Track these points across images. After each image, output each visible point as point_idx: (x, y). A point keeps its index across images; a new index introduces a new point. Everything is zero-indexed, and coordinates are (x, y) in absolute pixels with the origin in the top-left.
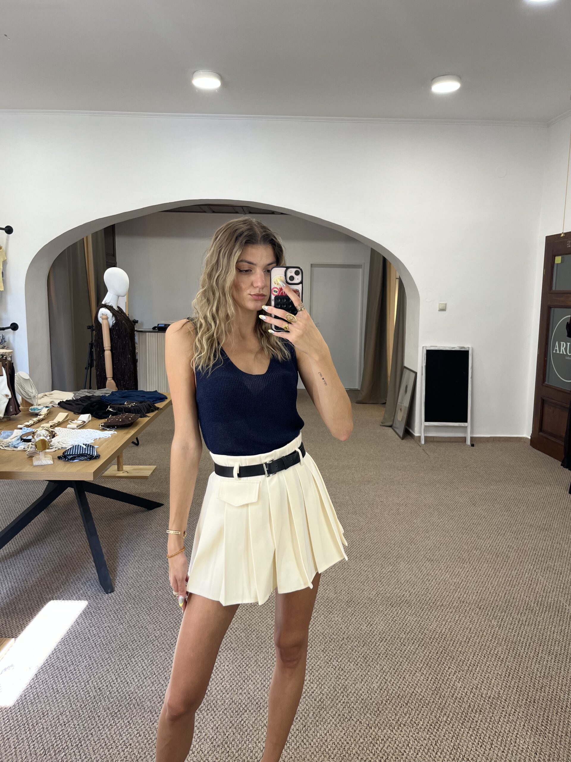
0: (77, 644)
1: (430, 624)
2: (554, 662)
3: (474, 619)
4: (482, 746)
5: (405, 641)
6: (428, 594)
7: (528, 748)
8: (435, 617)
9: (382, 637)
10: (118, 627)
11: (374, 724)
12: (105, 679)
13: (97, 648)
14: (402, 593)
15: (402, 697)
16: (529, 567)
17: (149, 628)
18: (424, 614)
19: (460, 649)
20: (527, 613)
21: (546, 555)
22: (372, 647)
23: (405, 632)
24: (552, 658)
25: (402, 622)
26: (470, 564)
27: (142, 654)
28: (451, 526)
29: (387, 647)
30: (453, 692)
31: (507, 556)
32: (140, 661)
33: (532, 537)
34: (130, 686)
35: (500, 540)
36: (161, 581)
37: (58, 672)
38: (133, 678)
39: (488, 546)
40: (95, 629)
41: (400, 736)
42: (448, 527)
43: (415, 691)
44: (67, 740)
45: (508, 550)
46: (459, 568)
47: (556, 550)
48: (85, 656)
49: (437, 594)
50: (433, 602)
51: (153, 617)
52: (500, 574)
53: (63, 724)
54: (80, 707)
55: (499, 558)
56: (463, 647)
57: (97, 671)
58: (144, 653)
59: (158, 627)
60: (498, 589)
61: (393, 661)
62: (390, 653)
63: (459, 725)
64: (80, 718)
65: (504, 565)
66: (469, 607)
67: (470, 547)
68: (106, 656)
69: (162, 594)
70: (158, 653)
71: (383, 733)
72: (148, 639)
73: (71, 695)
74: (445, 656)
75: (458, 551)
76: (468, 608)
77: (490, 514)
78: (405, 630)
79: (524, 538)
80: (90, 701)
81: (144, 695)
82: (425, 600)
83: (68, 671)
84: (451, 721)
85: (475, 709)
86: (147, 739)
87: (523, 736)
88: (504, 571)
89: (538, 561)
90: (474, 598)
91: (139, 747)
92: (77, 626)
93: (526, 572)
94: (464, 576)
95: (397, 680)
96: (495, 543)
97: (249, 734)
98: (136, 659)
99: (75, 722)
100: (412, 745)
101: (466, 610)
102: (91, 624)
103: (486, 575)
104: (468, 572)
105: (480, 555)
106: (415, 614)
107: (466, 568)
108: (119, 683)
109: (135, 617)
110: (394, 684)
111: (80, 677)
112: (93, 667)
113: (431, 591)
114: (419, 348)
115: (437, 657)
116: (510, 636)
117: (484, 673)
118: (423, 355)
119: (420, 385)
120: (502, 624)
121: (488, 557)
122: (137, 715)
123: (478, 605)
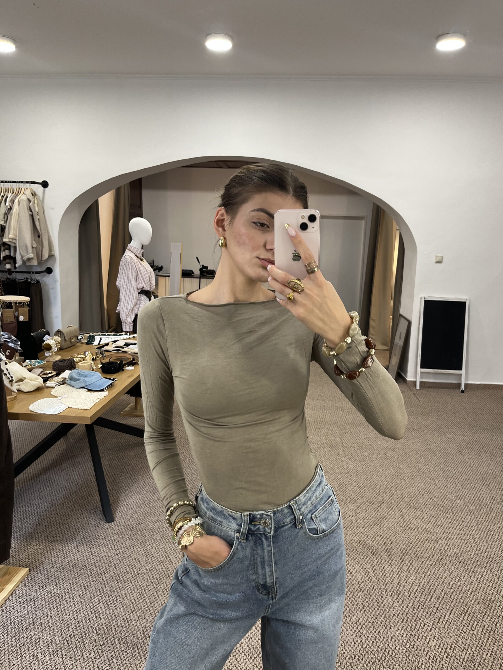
0: (75, 572)
1: (409, 576)
3: (453, 574)
5: (383, 592)
6: (409, 543)
8: (415, 569)
9: (361, 587)
10: (114, 558)
12: (96, 610)
13: (92, 577)
14: (383, 541)
15: (376, 653)
17: (141, 561)
18: (404, 565)
19: (437, 604)
22: (350, 596)
23: (384, 583)
26: (453, 515)
27: (132, 587)
28: (436, 473)
29: (364, 597)
30: (427, 651)
31: (490, 508)
32: (129, 594)
34: (117, 619)
35: (484, 491)
36: (158, 513)
37: (54, 599)
38: (121, 611)
39: (472, 497)
40: (93, 558)
42: (433, 474)
43: (388, 647)
46: (442, 519)
48: (80, 584)
49: (419, 544)
50: (413, 552)
51: (146, 549)
52: (483, 527)
53: (52, 653)
55: (482, 510)
56: (440, 603)
57: (89, 601)
58: (134, 586)
59: (150, 560)
60: (480, 543)
61: (369, 613)
62: (367, 604)
64: (68, 648)
65: (487, 518)
66: (449, 560)
67: (454, 496)
68: (100, 586)
69: (157, 527)
70: (147, 587)
72: (139, 572)
73: (62, 624)
74: (421, 612)
75: (441, 500)
76: (449, 562)
77: (475, 464)
78: (383, 581)
80: (79, 631)
81: (129, 629)
82: (406, 550)
83: (63, 599)
88: (487, 524)
90: (455, 551)
92: (78, 554)
94: (446, 527)
95: (371, 634)
96: (480, 492)
99: (63, 651)
101: (446, 563)
102: (90, 553)
103: (468, 528)
104: (450, 522)
105: (463, 505)
106: (395, 564)
107: (449, 519)
108: (107, 616)
109: (130, 548)
110: (368, 639)
111: (74, 605)
112: (86, 597)
113: (413, 541)
114: (414, 298)
115: (414, 612)
116: (488, 594)
117: (459, 633)
118: (421, 305)
119: (417, 333)
120: (481, 580)
121: (471, 508)
122: (121, 650)
123: (459, 559)
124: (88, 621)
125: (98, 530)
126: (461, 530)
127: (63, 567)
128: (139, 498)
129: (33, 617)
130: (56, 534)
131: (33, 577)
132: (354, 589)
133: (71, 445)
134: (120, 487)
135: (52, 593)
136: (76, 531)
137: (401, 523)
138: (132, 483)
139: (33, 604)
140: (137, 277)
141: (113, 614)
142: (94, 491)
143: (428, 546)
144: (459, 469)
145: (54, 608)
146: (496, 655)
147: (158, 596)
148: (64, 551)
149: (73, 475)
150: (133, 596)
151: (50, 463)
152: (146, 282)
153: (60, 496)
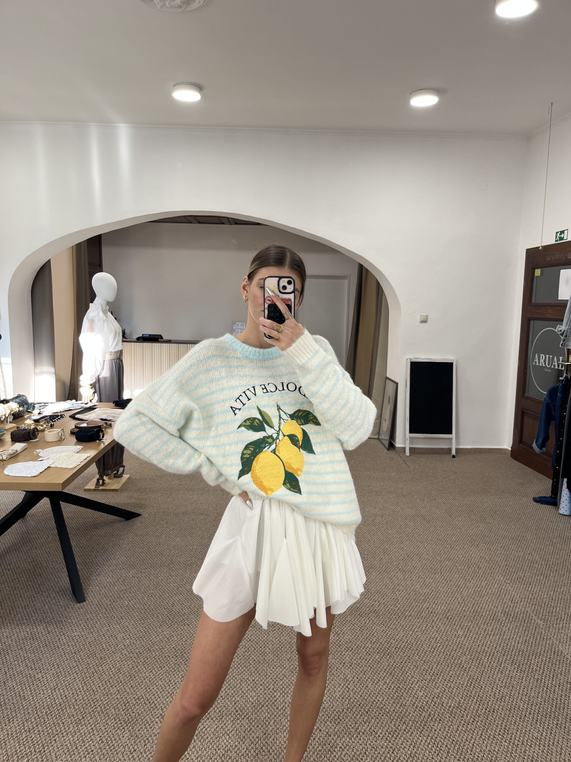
0: (47, 652)
1: (397, 634)
2: (517, 672)
3: (440, 629)
4: (438, 754)
5: (370, 650)
6: (397, 604)
7: (484, 756)
8: (402, 627)
9: (348, 647)
11: (334, 732)
12: (72, 687)
13: (65, 656)
14: (371, 603)
15: (363, 705)
17: (118, 637)
18: (391, 624)
19: (424, 658)
20: (493, 623)
21: (517, 565)
22: (337, 656)
24: (514, 668)
25: (369, 631)
26: (441, 575)
27: (110, 663)
28: (425, 537)
29: (352, 656)
30: (414, 701)
31: (478, 567)
32: (107, 669)
34: (96, 693)
35: (473, 550)
36: (133, 590)
37: (26, 680)
38: (99, 686)
39: (461, 557)
40: (65, 638)
41: (358, 744)
42: (422, 538)
43: (376, 700)
44: (31, 746)
45: (480, 561)
46: (430, 579)
47: (528, 561)
48: (53, 664)
49: (407, 604)
50: (401, 612)
51: (123, 626)
52: (471, 584)
53: (28, 731)
54: (46, 714)
55: (470, 569)
56: (427, 656)
57: (64, 678)
58: (112, 662)
59: (128, 636)
60: (467, 600)
61: (357, 670)
62: (355, 662)
63: (417, 734)
64: (45, 724)
65: (475, 576)
67: (443, 557)
68: (74, 664)
69: (134, 604)
70: (126, 661)
71: (342, 741)
72: (117, 648)
73: (37, 702)
74: (409, 666)
75: (430, 561)
76: (436, 619)
77: (465, 526)
78: (371, 640)
79: (497, 549)
80: (56, 708)
81: (109, 703)
82: (394, 611)
83: (36, 679)
84: (410, 730)
85: (435, 718)
86: (109, 745)
87: (480, 745)
88: (475, 582)
90: (442, 608)
91: (101, 753)
92: (48, 635)
94: (434, 586)
95: (359, 689)
97: (210, 742)
98: (104, 667)
99: (40, 728)
100: (369, 753)
101: (434, 620)
102: (61, 633)
103: (456, 586)
104: (438, 582)
105: (452, 566)
106: (383, 624)
107: (437, 579)
108: (84, 691)
109: (106, 626)
110: (356, 693)
111: (48, 684)
112: (60, 675)
113: (401, 601)
115: (401, 666)
116: (475, 646)
117: (446, 683)
118: (407, 367)
119: (404, 397)
120: (468, 634)
121: (460, 568)
123: (446, 616)
124: (65, 698)
125: (69, 611)
126: (448, 589)
127: (32, 648)
128: (112, 576)
129: (4, 698)
130: (23, 617)
132: (341, 649)
135: (23, 674)
137: (390, 585)
139: (3, 686)
143: (417, 606)
145: (26, 688)
146: (481, 700)
150: (112, 671)
151: (8, 546)
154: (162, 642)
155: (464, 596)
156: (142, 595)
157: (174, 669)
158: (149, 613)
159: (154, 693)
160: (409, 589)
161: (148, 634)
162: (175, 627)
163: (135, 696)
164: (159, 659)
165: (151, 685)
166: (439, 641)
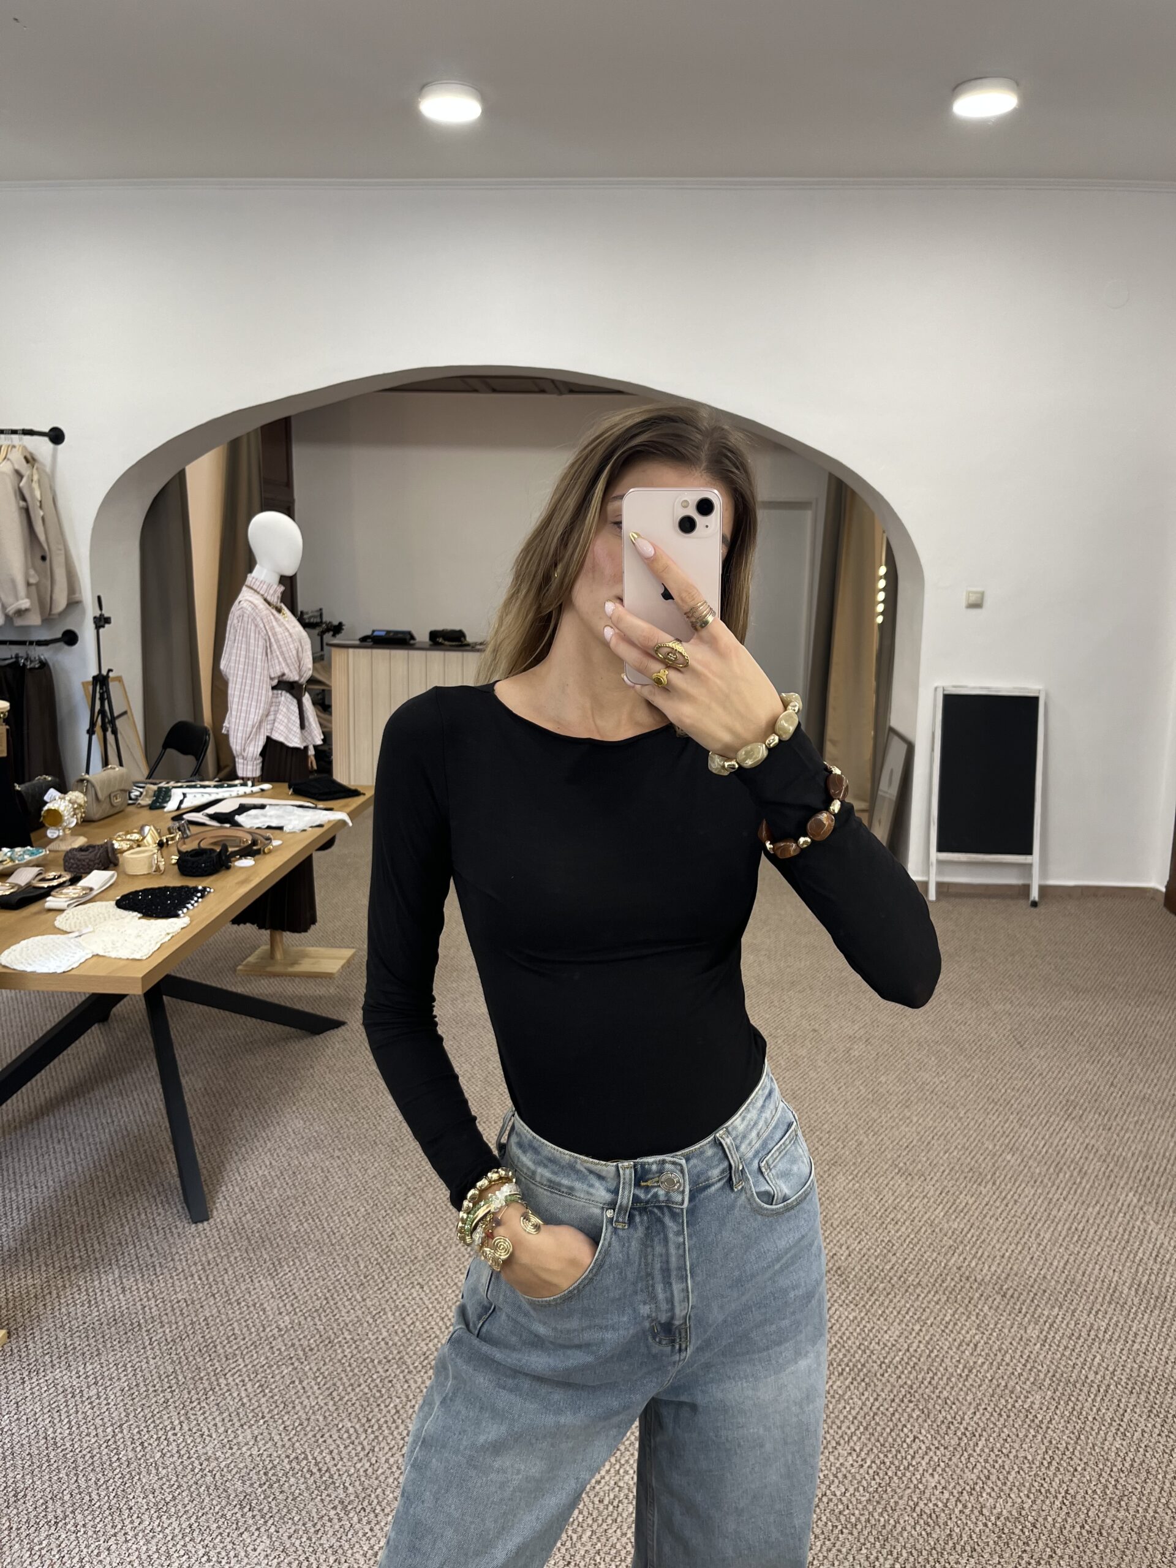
0: (114, 1338)
1: (885, 1328)
3: (986, 1322)
6: (890, 1255)
8: (899, 1313)
10: (205, 1303)
12: (158, 1422)
13: (152, 1349)
16: (1129, 1199)
17: (268, 1308)
18: (874, 1303)
19: (945, 1392)
20: (1110, 1311)
24: (1154, 1426)
26: (994, 1188)
27: (244, 1370)
30: (915, 1500)
31: (1080, 1171)
32: (237, 1384)
33: (1144, 1126)
35: (1069, 1130)
36: (311, 1199)
37: (63, 1400)
38: (215, 1425)
39: (1041, 1145)
40: (157, 1306)
42: (954, 1096)
43: (828, 1492)
44: (55, 1559)
45: (1084, 1155)
46: (968, 1197)
48: (125, 1365)
49: (912, 1256)
50: (898, 1275)
51: (281, 1282)
52: (1061, 1212)
53: (53, 1522)
55: (1061, 1175)
56: (952, 1388)
57: (144, 1402)
58: (249, 1366)
59: (288, 1306)
60: (1051, 1250)
64: (90, 1510)
65: (1072, 1192)
66: (980, 1291)
67: (999, 1144)
69: (309, 1230)
70: (279, 1367)
72: (262, 1335)
73: (79, 1456)
74: (908, 1410)
75: (970, 1154)
76: (977, 1295)
77: (1054, 1069)
79: (1125, 1127)
80: (118, 1471)
81: (232, 1465)
82: (882, 1270)
83: (84, 1399)
85: (962, 1543)
88: (1071, 1207)
89: (1152, 1185)
90: (993, 1268)
92: (121, 1296)
93: (1120, 1211)
94: (976, 1215)
96: (1060, 1135)
98: (231, 1379)
99: (79, 1517)
101: (971, 1299)
103: (1027, 1216)
104: (987, 1205)
105: (1019, 1165)
106: (855, 1302)
107: (985, 1196)
109: (244, 1280)
111: (107, 1413)
112: (137, 1393)
113: (898, 1248)
114: (921, 690)
115: (891, 1409)
116: (1065, 1366)
117: (993, 1456)
118: (935, 706)
120: (1049, 1336)
121: (1038, 1171)
122: (212, 1511)
123: (1001, 1289)
124: (140, 1448)
125: (172, 1241)
126: (1009, 1222)
127: (86, 1326)
128: (271, 1164)
129: (12, 1440)
130: (73, 1252)
131: (15, 1351)
133: (118, 1044)
134: (227, 1141)
135: (58, 1387)
136: (120, 1243)
137: (875, 1207)
138: (257, 1130)
139: (14, 1412)
140: (268, 650)
141: (198, 1430)
142: (166, 1151)
143: (934, 1260)
144: (1016, 1082)
145: (61, 1421)
146: (1072, 1504)
147: (304, 1388)
148: (90, 1290)
149: (119, 1114)
150: (246, 1390)
151: (65, 1087)
152: (289, 661)
153: (85, 1164)
154: (361, 1324)
155: (1045, 1241)
156: (330, 1209)
157: (380, 1391)
158: (339, 1255)
159: (331, 1448)
160: (917, 1219)
161: (332, 1303)
162: (391, 1290)
163: (290, 1451)
164: (350, 1365)
165: (326, 1428)
166: (983, 1350)
